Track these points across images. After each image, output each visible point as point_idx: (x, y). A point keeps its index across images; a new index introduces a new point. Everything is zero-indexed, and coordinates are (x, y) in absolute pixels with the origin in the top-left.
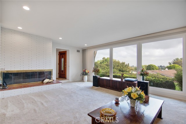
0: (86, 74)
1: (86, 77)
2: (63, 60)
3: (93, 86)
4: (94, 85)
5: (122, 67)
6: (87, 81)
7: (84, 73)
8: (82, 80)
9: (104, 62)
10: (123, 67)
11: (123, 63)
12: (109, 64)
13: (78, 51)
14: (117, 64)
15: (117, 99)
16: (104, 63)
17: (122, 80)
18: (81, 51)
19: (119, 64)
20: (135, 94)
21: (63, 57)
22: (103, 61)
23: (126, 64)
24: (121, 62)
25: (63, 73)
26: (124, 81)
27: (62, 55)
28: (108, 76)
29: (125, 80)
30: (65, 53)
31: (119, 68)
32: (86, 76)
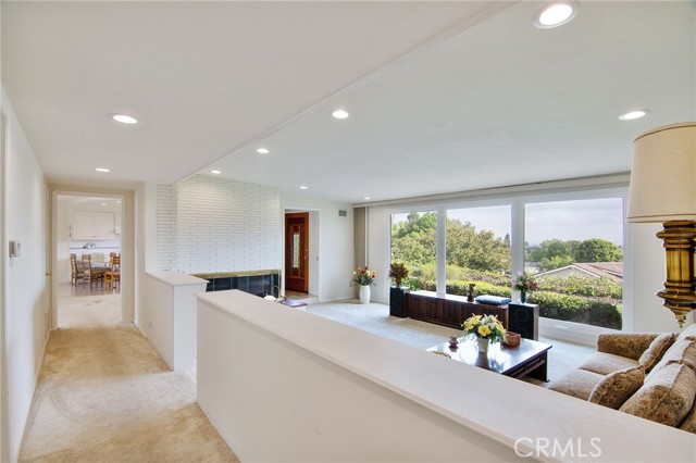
0: (368, 281)
1: (366, 291)
2: (296, 237)
3: (391, 314)
4: (394, 312)
5: (481, 251)
6: (371, 302)
7: (362, 279)
8: (356, 298)
9: (413, 230)
10: (485, 250)
11: (487, 236)
12: (431, 238)
13: (342, 213)
14: (464, 239)
15: (454, 339)
16: (414, 233)
17: (470, 299)
18: (350, 214)
19: (472, 239)
20: (486, 327)
21: (296, 230)
22: (411, 227)
23: (495, 238)
24: (477, 231)
25: (299, 277)
26: (475, 303)
27: (296, 224)
28: (433, 289)
29: (478, 301)
30: (303, 219)
31: (471, 252)
32: (368, 287)
